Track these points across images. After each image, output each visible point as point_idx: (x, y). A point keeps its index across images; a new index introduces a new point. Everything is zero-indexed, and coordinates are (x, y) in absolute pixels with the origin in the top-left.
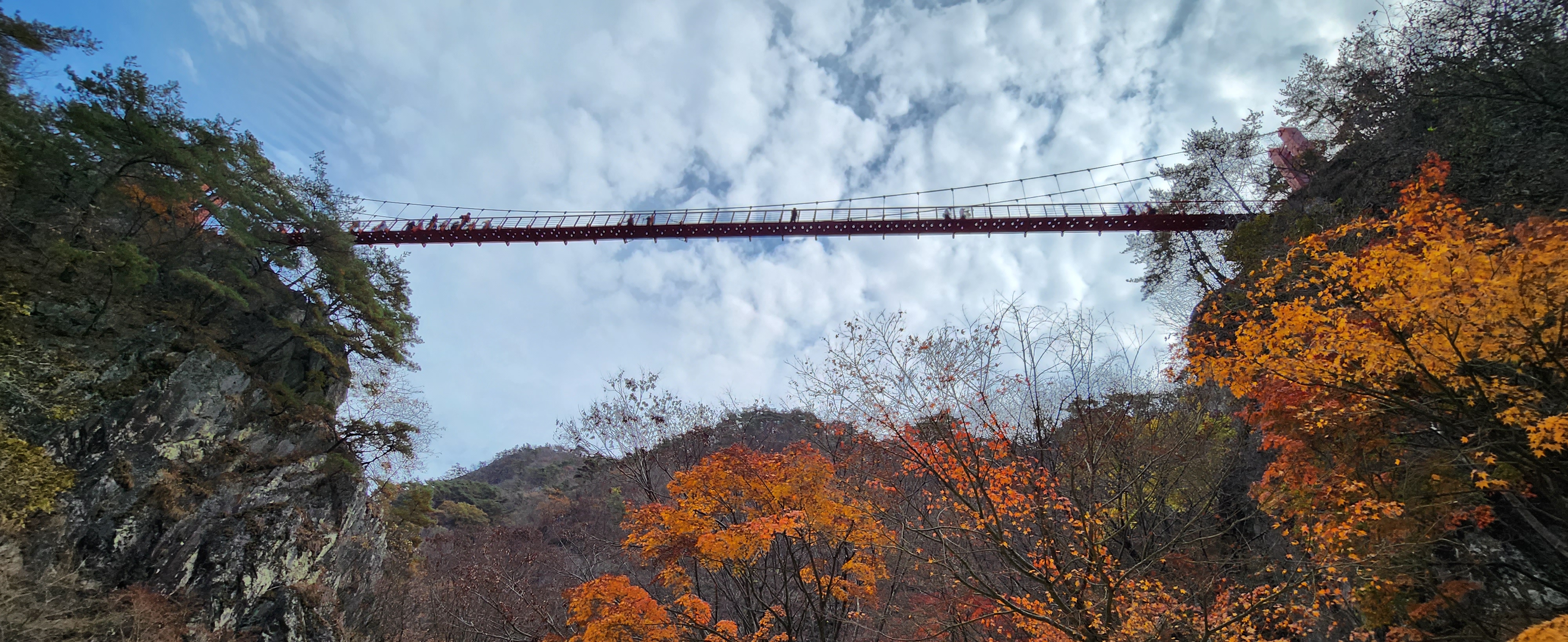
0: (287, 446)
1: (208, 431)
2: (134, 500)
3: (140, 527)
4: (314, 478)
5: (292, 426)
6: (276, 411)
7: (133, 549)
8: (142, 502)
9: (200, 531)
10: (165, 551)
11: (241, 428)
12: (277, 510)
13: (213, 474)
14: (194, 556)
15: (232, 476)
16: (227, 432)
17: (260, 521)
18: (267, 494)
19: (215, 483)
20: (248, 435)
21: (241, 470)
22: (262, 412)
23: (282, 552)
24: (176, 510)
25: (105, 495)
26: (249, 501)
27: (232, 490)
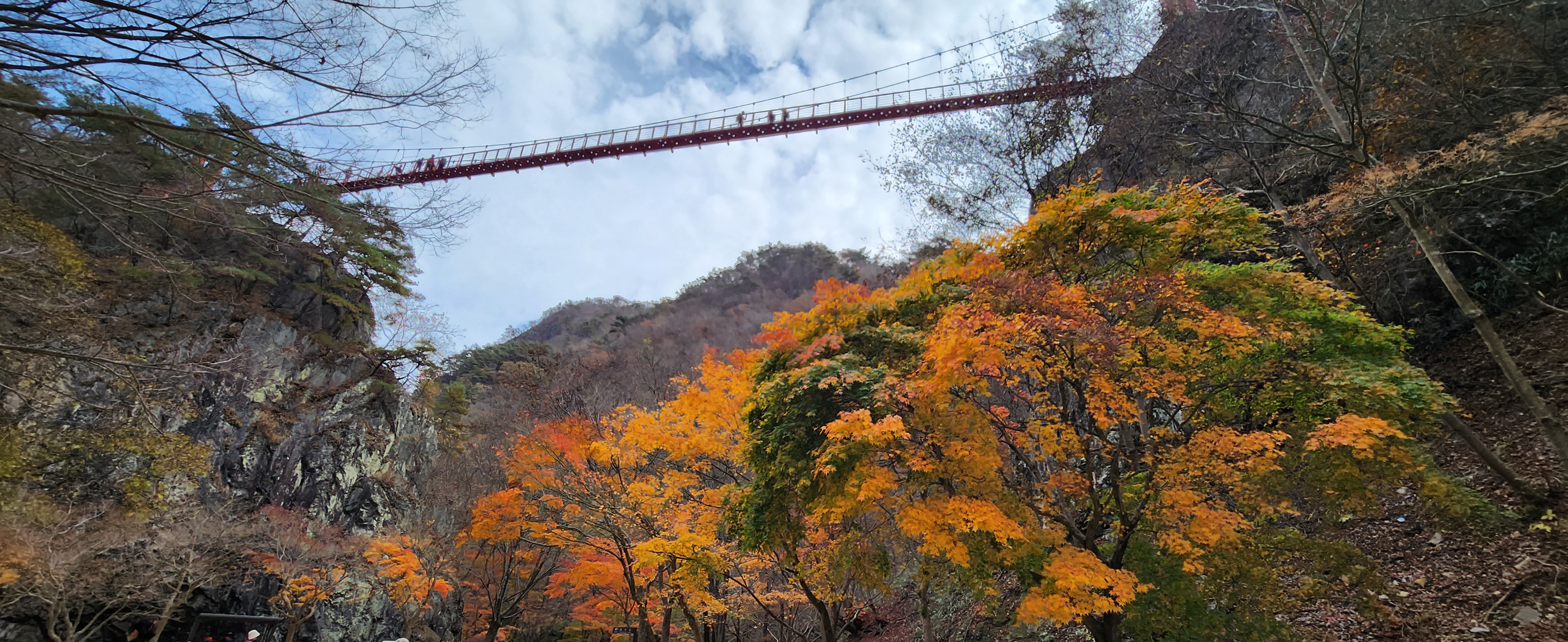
0: (340, 377)
1: (279, 376)
2: (247, 434)
3: (257, 451)
4: (366, 398)
5: (339, 361)
6: (324, 352)
7: (258, 466)
8: (252, 434)
9: (297, 448)
10: (279, 465)
11: (302, 369)
12: (345, 425)
13: (292, 407)
14: (300, 465)
15: (306, 406)
16: (293, 375)
17: (336, 435)
18: (335, 415)
19: (295, 412)
20: (308, 373)
21: (312, 400)
22: (314, 355)
23: (357, 455)
24: (276, 437)
25: (226, 435)
26: (324, 423)
27: (310, 416)
